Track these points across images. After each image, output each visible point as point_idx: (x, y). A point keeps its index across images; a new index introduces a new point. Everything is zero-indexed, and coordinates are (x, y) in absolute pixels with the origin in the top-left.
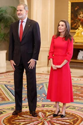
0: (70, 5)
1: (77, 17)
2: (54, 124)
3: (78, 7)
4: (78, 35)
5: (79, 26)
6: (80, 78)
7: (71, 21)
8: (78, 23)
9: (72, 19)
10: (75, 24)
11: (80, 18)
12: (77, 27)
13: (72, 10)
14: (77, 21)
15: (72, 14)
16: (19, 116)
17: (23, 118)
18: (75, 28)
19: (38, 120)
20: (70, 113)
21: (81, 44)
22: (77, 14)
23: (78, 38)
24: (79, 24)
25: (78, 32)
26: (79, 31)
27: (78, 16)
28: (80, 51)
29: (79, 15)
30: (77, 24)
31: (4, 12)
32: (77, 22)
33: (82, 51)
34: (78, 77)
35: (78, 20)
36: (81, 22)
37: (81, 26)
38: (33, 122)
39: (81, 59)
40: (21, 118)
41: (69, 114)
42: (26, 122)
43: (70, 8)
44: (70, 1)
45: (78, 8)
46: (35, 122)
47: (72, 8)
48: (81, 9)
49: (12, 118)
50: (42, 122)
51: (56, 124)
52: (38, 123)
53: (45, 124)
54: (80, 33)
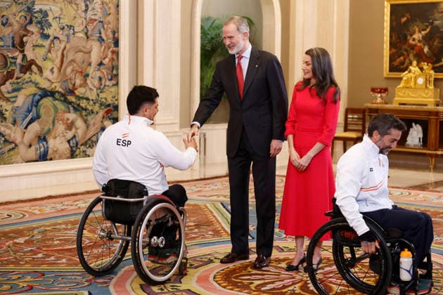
0: (387, 11)
1: (405, 40)
2: (331, 285)
3: (408, 15)
4: (408, 86)
5: (411, 64)
6: (410, 191)
7: (390, 50)
8: (408, 55)
9: (392, 45)
10: (402, 58)
11: (414, 43)
12: (405, 66)
13: (394, 24)
14: (406, 50)
15: (393, 34)
16: (251, 268)
17: (260, 272)
18: (402, 67)
19: (294, 278)
21: (414, 107)
22: (406, 32)
23: (407, 91)
24: (411, 57)
25: (408, 78)
26: (411, 74)
27: (409, 37)
28: (414, 124)
29: (411, 35)
30: (405, 59)
32: (405, 53)
33: (418, 125)
34: (405, 189)
35: (409, 49)
36: (415, 52)
37: (415, 63)
38: (282, 281)
39: (415, 145)
40: (254, 272)
42: (266, 281)
43: (387, 18)
44: (388, 1)
45: (409, 17)
46: (286, 281)
47: (393, 18)
48: (416, 21)
49: (234, 271)
50: (302, 280)
51: (334, 286)
52: (294, 283)
53: (309, 285)
54: (413, 79)
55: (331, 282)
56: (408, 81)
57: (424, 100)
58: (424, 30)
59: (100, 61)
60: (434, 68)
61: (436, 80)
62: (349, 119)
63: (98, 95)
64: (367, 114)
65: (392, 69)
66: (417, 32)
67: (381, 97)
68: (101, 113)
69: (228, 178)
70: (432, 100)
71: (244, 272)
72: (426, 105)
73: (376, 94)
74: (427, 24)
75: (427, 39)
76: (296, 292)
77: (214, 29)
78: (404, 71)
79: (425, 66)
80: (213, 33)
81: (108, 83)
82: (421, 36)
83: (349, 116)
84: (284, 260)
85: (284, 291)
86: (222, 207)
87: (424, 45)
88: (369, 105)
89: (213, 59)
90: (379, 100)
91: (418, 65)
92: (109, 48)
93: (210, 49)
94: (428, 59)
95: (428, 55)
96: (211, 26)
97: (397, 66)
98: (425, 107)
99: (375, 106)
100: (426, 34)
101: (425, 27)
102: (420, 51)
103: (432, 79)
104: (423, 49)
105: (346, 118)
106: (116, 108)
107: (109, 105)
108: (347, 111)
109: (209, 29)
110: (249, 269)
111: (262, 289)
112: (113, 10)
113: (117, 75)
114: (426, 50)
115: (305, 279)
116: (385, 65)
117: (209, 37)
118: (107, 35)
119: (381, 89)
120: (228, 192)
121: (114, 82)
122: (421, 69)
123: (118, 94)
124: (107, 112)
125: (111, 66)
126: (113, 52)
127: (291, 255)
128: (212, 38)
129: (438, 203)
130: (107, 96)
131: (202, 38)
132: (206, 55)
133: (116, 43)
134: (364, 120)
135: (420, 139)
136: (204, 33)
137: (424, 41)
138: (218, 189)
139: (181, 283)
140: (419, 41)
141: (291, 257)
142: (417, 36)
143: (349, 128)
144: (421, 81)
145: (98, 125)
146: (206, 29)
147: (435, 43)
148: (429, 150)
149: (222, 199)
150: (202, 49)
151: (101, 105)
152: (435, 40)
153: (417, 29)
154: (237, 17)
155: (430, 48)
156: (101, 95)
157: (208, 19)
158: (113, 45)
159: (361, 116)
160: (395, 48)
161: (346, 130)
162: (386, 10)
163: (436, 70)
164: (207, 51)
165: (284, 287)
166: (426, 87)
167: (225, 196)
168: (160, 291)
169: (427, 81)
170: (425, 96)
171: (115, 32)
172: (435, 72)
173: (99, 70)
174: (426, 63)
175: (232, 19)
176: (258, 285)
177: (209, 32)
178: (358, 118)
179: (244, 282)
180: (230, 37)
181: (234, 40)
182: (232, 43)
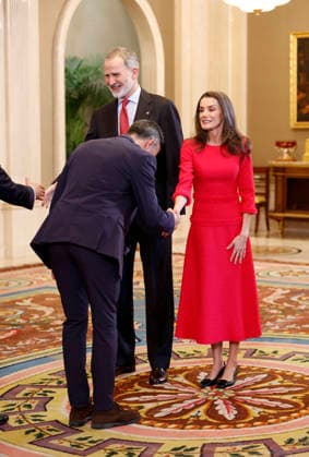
0: (294, 47)
2: (246, 406)
7: (298, 94)
9: (300, 88)
13: (302, 62)
15: (301, 75)
16: (139, 384)
17: (151, 391)
19: (196, 397)
20: (295, 373)
31: (91, 73)
38: (181, 402)
40: (143, 390)
41: (291, 377)
42: (161, 403)
43: (294, 55)
44: (294, 35)
46: (186, 403)
47: (301, 55)
50: (207, 401)
51: (250, 408)
52: (197, 406)
53: (217, 408)
55: (245, 402)
64: (271, 173)
67: (288, 152)
71: (130, 392)
73: (282, 149)
76: (201, 418)
77: (81, 72)
80: (79, 78)
84: (181, 371)
85: (185, 417)
88: (274, 163)
90: (286, 156)
93: (76, 97)
96: (77, 69)
97: (306, 114)
99: (281, 164)
109: (75, 73)
110: (136, 386)
111: (156, 415)
115: (210, 398)
116: (291, 114)
117: (75, 82)
119: (288, 143)
127: (190, 364)
128: (80, 84)
131: (66, 84)
132: (73, 105)
134: (267, 181)
136: (69, 77)
139: (46, 410)
141: (190, 367)
146: (72, 72)
150: (67, 98)
154: (123, 49)
157: (74, 59)
159: (264, 176)
160: (304, 91)
164: (74, 99)
165: (185, 411)
168: (17, 424)
175: (115, 51)
176: (150, 410)
177: (75, 76)
178: (260, 179)
179: (130, 405)
180: (115, 75)
181: (120, 79)
182: (118, 82)
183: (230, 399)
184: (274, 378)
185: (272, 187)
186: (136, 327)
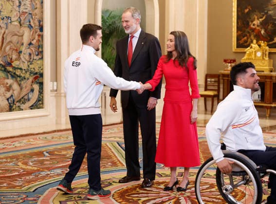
1: (248, 25)
3: (249, 7)
5: (252, 42)
7: (237, 32)
8: (250, 36)
9: (239, 29)
10: (246, 38)
11: (254, 27)
12: (248, 43)
13: (240, 13)
14: (249, 32)
15: (239, 21)
17: (146, 192)
18: (245, 44)
19: (169, 195)
22: (248, 20)
24: (252, 37)
25: (250, 52)
26: (252, 49)
27: (250, 23)
29: (252, 22)
30: (248, 39)
31: (117, 18)
32: (248, 35)
35: (250, 32)
36: (255, 34)
37: (255, 41)
38: (161, 198)
39: (255, 100)
40: (141, 191)
42: (150, 198)
43: (235, 9)
45: (251, 9)
46: (164, 198)
47: (239, 9)
48: (255, 12)
49: (127, 191)
50: (175, 197)
52: (169, 200)
53: (180, 201)
54: (253, 53)
56: (250, 54)
57: (261, 67)
58: (261, 18)
59: (29, 42)
60: (268, 45)
61: (270, 53)
62: (208, 82)
63: (29, 66)
64: (221, 78)
65: (239, 46)
66: (256, 19)
67: (231, 66)
68: (31, 79)
69: (122, 125)
70: (267, 68)
71: (134, 192)
72: (263, 71)
73: (228, 64)
74: (263, 13)
75: (264, 24)
77: (111, 18)
78: (247, 48)
79: (262, 43)
80: (110, 22)
81: (35, 57)
82: (259, 22)
83: (208, 80)
84: (162, 183)
86: (118, 145)
87: (261, 28)
88: (222, 72)
89: (110, 39)
90: (230, 68)
91: (257, 43)
92: (36, 32)
93: (108, 33)
94: (264, 39)
95: (264, 35)
96: (109, 16)
97: (242, 44)
98: (263, 73)
99: (226, 72)
100: (263, 21)
101: (261, 16)
102: (258, 33)
103: (267, 53)
104: (260, 32)
105: (206, 81)
106: (42, 75)
107: (36, 73)
108: (207, 76)
109: (107, 19)
110: (138, 189)
111: (147, 203)
112: (38, 6)
113: (42, 52)
114: (263, 32)
115: (177, 196)
116: (233, 43)
118: (35, 23)
119: (231, 60)
120: (122, 135)
121: (40, 57)
122: (260, 46)
123: (43, 65)
124: (35, 78)
125: (37, 45)
126: (39, 35)
127: (167, 180)
128: (110, 25)
129: (273, 142)
130: (35, 67)
132: (106, 37)
133: (41, 29)
134: (219, 82)
135: (259, 95)
136: (104, 21)
137: (261, 26)
138: (115, 133)
140: (258, 26)
141: (167, 181)
142: (257, 22)
143: (208, 88)
144: (259, 54)
145: (29, 88)
146: (105, 18)
147: (269, 27)
148: (265, 103)
149: (118, 139)
151: (31, 73)
152: (269, 25)
153: (256, 17)
154: (132, 8)
155: (265, 31)
156: (31, 66)
157: (107, 11)
158: (39, 31)
159: (217, 79)
160: (241, 31)
161: (206, 89)
162: (234, 4)
163: (270, 46)
164: (106, 34)
165: (163, 202)
166: (263, 58)
167: (120, 138)
169: (263, 54)
170: (262, 65)
171: (41, 21)
172: (269, 48)
173: (29, 48)
174: (263, 42)
175: (129, 9)
176: (144, 201)
177: (108, 21)
178: (215, 81)
179: (134, 198)
180: (127, 21)
181: (129, 24)
182: (127, 25)
183: (188, 197)
184: (213, 188)
185: (221, 86)
186: (139, 160)
